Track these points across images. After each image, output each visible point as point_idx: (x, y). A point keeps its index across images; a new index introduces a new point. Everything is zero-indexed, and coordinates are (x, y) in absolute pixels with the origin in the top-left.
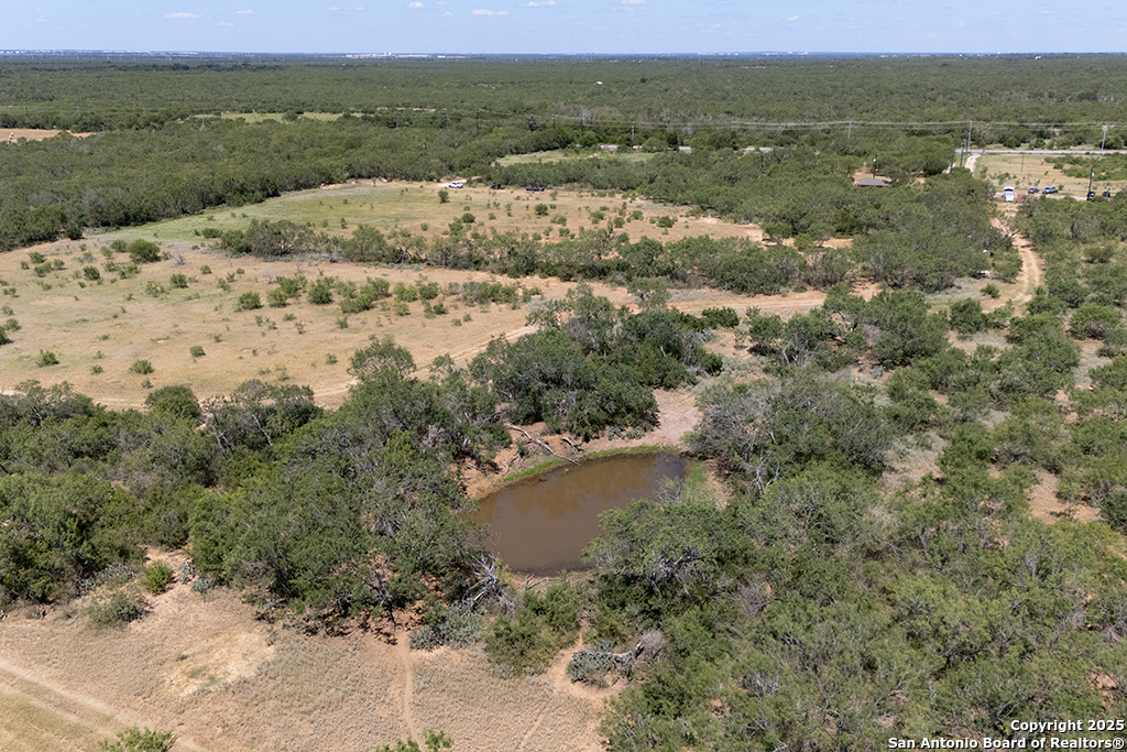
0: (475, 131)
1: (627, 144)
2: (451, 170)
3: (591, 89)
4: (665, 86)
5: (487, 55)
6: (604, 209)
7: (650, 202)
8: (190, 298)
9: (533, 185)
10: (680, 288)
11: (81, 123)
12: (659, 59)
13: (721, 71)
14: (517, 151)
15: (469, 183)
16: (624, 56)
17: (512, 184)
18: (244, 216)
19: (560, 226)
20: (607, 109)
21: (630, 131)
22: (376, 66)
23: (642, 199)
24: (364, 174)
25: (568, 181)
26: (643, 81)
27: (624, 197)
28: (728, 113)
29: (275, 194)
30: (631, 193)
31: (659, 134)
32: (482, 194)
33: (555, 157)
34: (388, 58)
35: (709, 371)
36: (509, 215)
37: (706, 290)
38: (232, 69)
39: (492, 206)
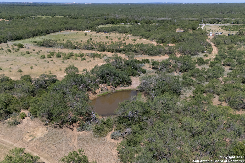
0: (93, 20)
1: (126, 23)
2: (87, 28)
3: (119, 11)
4: (135, 10)
5: (96, 3)
6: (121, 37)
7: (131, 36)
8: (30, 56)
9: (105, 32)
10: (137, 55)
11: (7, 18)
12: (134, 4)
13: (148, 7)
14: (102, 24)
15: (91, 31)
16: (126, 3)
17: (101, 31)
18: (42, 38)
19: (111, 41)
20: (122, 15)
21: (127, 20)
22: (71, 5)
23: (129, 35)
24: (69, 29)
25: (113, 31)
26: (130, 9)
27: (125, 35)
28: (149, 16)
29: (49, 33)
30: (127, 33)
31: (133, 21)
32: (94, 34)
33: (110, 26)
34: (74, 4)
35: (143, 73)
36: (100, 38)
37: (143, 55)
38: (40, 6)
39: (96, 36)
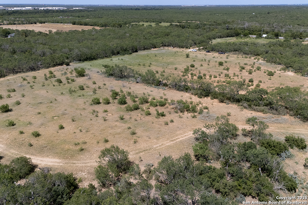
0: (208, 30)
1: (260, 36)
2: (195, 44)
3: (250, 16)
4: (276, 15)
5: (221, 5)
9: (221, 51)
12: (275, 6)
13: (296, 10)
14: (220, 37)
15: (199, 50)
16: (263, 5)
17: (214, 51)
18: (122, 59)
19: (226, 71)
20: (255, 23)
21: (261, 31)
22: (188, 9)
23: (262, 60)
25: (235, 50)
26: (268, 13)
27: (255, 59)
28: (298, 25)
29: (136, 51)
30: (258, 57)
31: (271, 33)
32: (202, 54)
33: (233, 40)
34: (193, 6)
36: (208, 65)
38: (150, 10)
39: (204, 60)
